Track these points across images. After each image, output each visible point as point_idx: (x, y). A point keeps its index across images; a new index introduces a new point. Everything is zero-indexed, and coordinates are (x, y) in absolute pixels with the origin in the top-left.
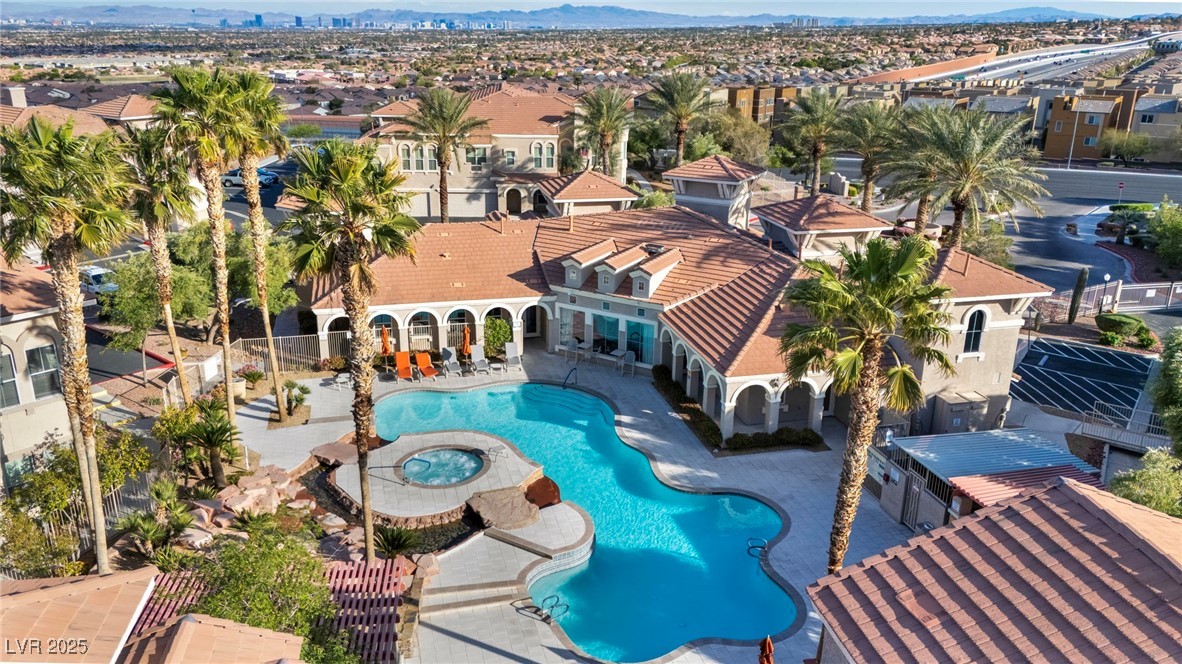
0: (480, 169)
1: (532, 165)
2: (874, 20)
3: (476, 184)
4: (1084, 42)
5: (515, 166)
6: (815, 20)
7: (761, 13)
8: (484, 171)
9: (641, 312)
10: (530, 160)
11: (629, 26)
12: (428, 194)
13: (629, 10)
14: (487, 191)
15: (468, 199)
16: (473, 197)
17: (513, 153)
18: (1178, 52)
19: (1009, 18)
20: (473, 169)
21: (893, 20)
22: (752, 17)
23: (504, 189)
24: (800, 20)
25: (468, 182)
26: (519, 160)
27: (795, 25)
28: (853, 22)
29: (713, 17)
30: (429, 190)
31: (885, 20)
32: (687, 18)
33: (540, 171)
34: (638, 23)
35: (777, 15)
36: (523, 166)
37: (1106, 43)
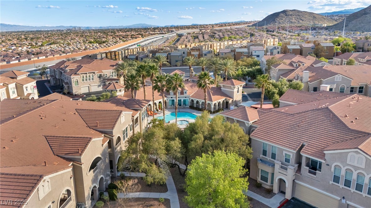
0: (101, 79)
1: (111, 77)
2: (97, 27)
3: (100, 83)
4: (160, 34)
5: (107, 77)
6: (80, 28)
7: (60, 25)
8: (102, 79)
9: (186, 97)
10: (110, 76)
11: (13, 30)
12: (89, 87)
13: (9, 25)
14: (103, 84)
15: (98, 87)
16: (99, 86)
17: (106, 75)
18: (183, 36)
19: (135, 27)
20: (99, 79)
21: (103, 27)
22: (57, 27)
23: (107, 83)
24: (75, 27)
25: (98, 82)
26: (108, 76)
27: (74, 29)
28: (91, 28)
29: (43, 27)
30: (89, 86)
31: (101, 27)
32: (33, 27)
33: (113, 78)
34: (13, 29)
35: (66, 26)
36: (109, 77)
37: (165, 34)
